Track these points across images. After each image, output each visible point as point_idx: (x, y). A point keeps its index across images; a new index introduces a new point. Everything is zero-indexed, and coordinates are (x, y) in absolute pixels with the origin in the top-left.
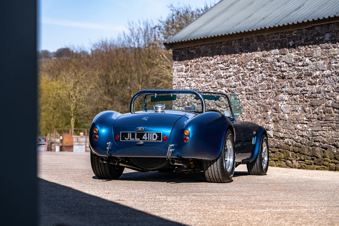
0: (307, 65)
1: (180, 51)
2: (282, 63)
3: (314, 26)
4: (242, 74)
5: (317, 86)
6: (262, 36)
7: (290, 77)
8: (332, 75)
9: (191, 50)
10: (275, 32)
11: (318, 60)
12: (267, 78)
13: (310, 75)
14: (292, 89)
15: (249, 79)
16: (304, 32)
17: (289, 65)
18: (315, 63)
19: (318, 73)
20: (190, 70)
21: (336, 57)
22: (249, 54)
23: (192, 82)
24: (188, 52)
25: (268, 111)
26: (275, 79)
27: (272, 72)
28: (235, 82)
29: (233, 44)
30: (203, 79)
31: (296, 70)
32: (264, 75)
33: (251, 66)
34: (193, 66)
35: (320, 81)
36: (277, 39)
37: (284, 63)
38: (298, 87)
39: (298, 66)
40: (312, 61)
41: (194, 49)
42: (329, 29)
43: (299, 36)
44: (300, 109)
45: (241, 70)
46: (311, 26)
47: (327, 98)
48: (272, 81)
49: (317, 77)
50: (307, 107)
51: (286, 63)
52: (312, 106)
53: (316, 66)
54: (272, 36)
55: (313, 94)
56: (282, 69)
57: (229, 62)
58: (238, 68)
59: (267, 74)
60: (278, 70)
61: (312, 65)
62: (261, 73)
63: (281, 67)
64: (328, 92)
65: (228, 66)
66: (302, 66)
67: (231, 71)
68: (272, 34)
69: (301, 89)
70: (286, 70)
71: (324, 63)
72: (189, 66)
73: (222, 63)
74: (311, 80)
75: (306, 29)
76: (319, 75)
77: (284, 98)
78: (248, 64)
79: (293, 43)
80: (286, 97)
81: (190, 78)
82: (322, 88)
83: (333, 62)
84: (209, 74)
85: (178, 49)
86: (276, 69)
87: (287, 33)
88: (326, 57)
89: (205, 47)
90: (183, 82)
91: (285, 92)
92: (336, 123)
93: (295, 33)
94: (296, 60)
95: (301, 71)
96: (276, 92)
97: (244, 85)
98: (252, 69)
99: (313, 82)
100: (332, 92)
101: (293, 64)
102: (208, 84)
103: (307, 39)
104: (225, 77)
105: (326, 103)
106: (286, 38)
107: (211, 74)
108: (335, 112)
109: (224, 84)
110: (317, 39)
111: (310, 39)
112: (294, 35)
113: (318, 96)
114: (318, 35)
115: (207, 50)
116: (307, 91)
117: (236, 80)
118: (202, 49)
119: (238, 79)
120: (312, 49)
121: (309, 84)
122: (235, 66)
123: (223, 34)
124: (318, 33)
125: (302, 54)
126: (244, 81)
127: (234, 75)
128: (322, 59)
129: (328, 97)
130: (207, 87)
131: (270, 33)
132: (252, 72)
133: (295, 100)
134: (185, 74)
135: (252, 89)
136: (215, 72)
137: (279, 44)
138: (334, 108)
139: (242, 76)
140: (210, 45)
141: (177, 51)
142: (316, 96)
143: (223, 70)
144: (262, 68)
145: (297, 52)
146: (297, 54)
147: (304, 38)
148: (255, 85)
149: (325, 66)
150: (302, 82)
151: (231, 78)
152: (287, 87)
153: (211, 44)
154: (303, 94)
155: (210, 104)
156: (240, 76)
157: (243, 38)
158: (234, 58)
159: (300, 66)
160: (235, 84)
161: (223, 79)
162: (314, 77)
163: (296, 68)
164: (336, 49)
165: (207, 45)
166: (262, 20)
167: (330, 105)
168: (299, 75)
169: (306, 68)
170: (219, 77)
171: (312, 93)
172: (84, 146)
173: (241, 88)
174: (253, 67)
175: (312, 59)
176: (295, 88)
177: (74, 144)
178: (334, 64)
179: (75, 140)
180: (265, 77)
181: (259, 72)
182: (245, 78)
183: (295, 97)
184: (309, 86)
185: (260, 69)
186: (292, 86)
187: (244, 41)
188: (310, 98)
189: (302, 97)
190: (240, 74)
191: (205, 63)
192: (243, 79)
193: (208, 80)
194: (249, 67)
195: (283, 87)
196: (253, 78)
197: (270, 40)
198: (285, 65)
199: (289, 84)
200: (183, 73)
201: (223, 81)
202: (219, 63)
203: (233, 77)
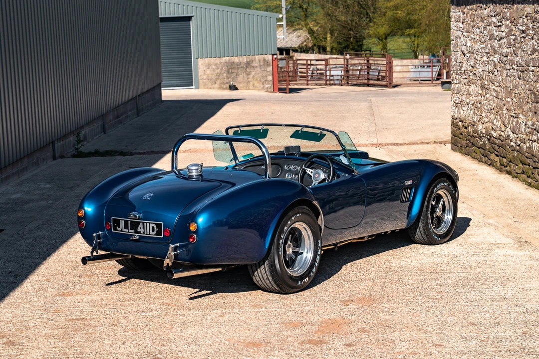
4: (514, 37)
15: (521, 47)
20: (466, 21)
23: (467, 39)
28: (507, 48)
30: (478, 38)
32: (535, 43)
33: (522, 25)
34: (469, 15)
45: (512, 30)
57: (501, 16)
58: (510, 27)
62: (533, 39)
65: (500, 22)
67: (503, 29)
78: (520, 21)
84: (482, 31)
90: (460, 38)
97: (516, 54)
98: (523, 32)
104: (498, 38)
107: (485, 32)
109: (496, 49)
117: (508, 46)
119: (510, 45)
122: (507, 22)
126: (515, 49)
127: (506, 38)
130: (481, 51)
132: (523, 35)
135: (523, 64)
136: (488, 28)
139: (513, 40)
143: (496, 26)
144: (533, 32)
148: (526, 57)
151: (503, 41)
155: (484, 78)
158: (506, 10)
160: (506, 52)
161: (496, 41)
170: (492, 37)
173: (512, 60)
174: (524, 28)
180: (536, 47)
182: (517, 45)
185: (531, 32)
190: (512, 37)
191: (479, 12)
192: (515, 45)
193: (483, 40)
194: (521, 28)
196: (524, 46)
200: (461, 25)
201: (496, 43)
202: (492, 16)
203: (505, 40)
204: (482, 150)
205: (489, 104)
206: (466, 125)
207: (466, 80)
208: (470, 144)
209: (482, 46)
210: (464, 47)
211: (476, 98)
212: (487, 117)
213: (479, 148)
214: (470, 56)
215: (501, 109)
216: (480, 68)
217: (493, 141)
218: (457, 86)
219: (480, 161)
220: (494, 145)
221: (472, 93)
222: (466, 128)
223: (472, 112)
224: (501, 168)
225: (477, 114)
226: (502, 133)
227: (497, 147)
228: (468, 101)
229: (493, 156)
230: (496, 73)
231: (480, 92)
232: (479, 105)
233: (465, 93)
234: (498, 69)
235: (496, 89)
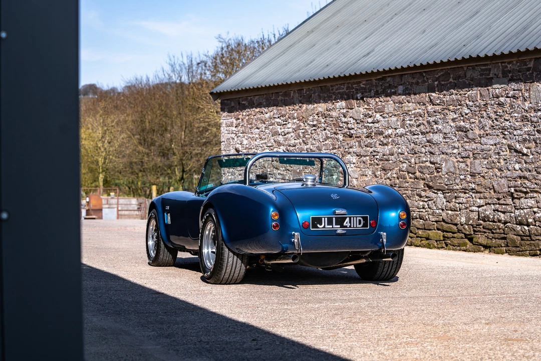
0: (378, 122)
1: (229, 102)
2: (349, 119)
3: (386, 77)
4: (303, 131)
5: (390, 147)
6: (325, 86)
7: (358, 136)
8: (406, 135)
9: (242, 101)
10: (340, 83)
11: (391, 117)
12: (332, 136)
13: (381, 133)
14: (360, 149)
15: (311, 137)
16: (374, 84)
17: (357, 121)
18: (387, 119)
19: (390, 131)
20: (241, 125)
21: (410, 113)
22: (311, 107)
23: (243, 139)
24: (239, 103)
25: (333, 175)
26: (341, 137)
27: (337, 129)
28: (295, 139)
29: (292, 95)
30: (257, 136)
31: (365, 127)
32: (328, 132)
33: (313, 121)
34: (245, 120)
35: (393, 141)
36: (343, 90)
37: (351, 119)
38: (368, 147)
39: (368, 122)
40: (384, 118)
41: (246, 100)
42: (402, 81)
43: (368, 88)
44: (370, 173)
45: (301, 126)
46: (381, 77)
47: (401, 161)
48: (338, 139)
49: (390, 136)
50: (378, 171)
51: (354, 119)
52: (384, 170)
53: (389, 123)
54: (337, 87)
55: (384, 157)
56: (349, 126)
57: (287, 117)
58: (297, 124)
59: (331, 131)
60: (344, 127)
61: (383, 122)
62: (325, 130)
63: (348, 124)
64: (401, 154)
65: (286, 121)
66: (372, 123)
67: (289, 127)
68: (337, 85)
69: (371, 150)
70: (353, 127)
71: (397, 120)
72: (240, 120)
73: (278, 117)
74: (382, 139)
75: (376, 80)
76: (392, 134)
77: (351, 160)
78: (310, 119)
79: (362, 96)
80: (354, 159)
81: (241, 135)
82: (395, 150)
83: (408, 119)
84: (264, 130)
85: (228, 100)
86: (341, 125)
87: (354, 83)
88: (399, 113)
89: (259, 98)
90: (233, 139)
91: (352, 153)
92: (411, 191)
93: (363, 84)
94: (365, 116)
95: (371, 129)
96: (343, 153)
97: (305, 143)
98: (314, 126)
99: (385, 142)
100: (406, 154)
101: (362, 120)
102: (263, 142)
103: (377, 91)
104: (283, 134)
105: (400, 167)
106: (354, 90)
107: (266, 131)
108: (411, 178)
109: (281, 142)
110: (389, 91)
111: (381, 92)
112: (362, 86)
113: (390, 159)
114: (390, 87)
115: (261, 101)
116: (378, 152)
117: (296, 138)
118: (256, 99)
119: (298, 137)
120: (383, 104)
121: (380, 144)
122: (295, 121)
123: (280, 84)
124: (390, 85)
125: (372, 109)
126: (304, 139)
127: (293, 132)
128: (395, 115)
129: (402, 159)
130: (261, 146)
131: (335, 84)
132: (314, 128)
133: (364, 162)
134: (236, 129)
136: (271, 127)
137: (345, 96)
138: (409, 173)
139: (302, 133)
140: (265, 96)
141: (226, 101)
142: (389, 158)
143: (280, 125)
144: (326, 125)
145: (366, 106)
146: (366, 108)
147: (374, 90)
148: (318, 144)
149: (399, 123)
150: (372, 141)
151: (289, 136)
152: (355, 147)
153: (266, 94)
154: (374, 156)
155: (266, 166)
156: (301, 134)
157: (303, 88)
158: (293, 112)
159: (370, 123)
160: (295, 142)
161: (281, 136)
162: (386, 136)
163: (366, 125)
164: (410, 104)
165: (261, 95)
166: (325, 67)
167: (404, 169)
168: (369, 134)
169: (376, 125)
170: (276, 134)
171: (384, 155)
172: (116, 209)
173: (302, 148)
174: (315, 123)
175: (384, 116)
176: (364, 149)
177: (104, 206)
178: (408, 122)
179: (104, 202)
180: (329, 135)
181: (323, 129)
182: (307, 136)
183: (365, 159)
184: (380, 146)
185: (323, 125)
186: (360, 146)
187: (305, 92)
188: (382, 160)
189: (372, 160)
190: (301, 131)
191: (259, 116)
192: (304, 137)
193: (263, 137)
194: (311, 123)
195: (351, 147)
196: (315, 136)
197: (334, 91)
198: (352, 121)
199: (357, 143)
200: (233, 129)
201: (280, 138)
202: (275, 118)
203: (292, 134)
210: (239, 146)
235: (282, 173)
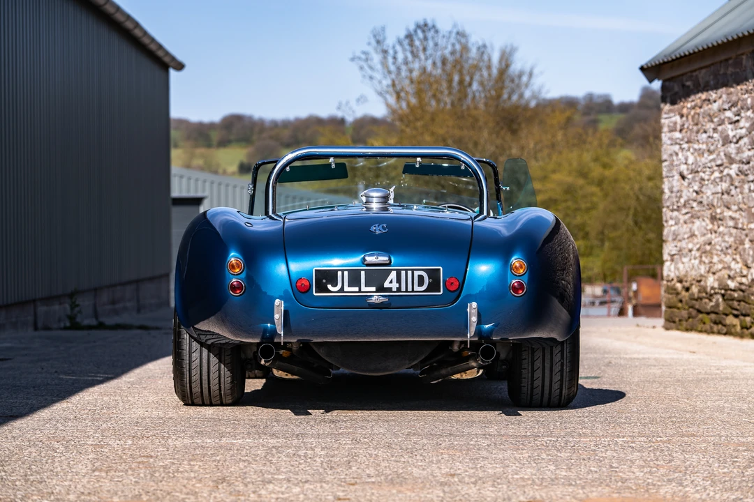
1: (671, 84)
9: (686, 81)
20: (685, 126)
23: (689, 154)
24: (683, 85)
28: (749, 150)
29: (744, 62)
30: (704, 147)
34: (690, 117)
41: (690, 78)
57: (739, 106)
65: (739, 115)
67: (742, 125)
72: (685, 118)
73: (729, 108)
81: (686, 146)
84: (711, 135)
85: (669, 80)
89: (705, 73)
90: (677, 154)
104: (735, 140)
107: (715, 135)
109: (733, 156)
115: (708, 78)
117: (750, 147)
118: (702, 76)
122: (749, 113)
127: (747, 136)
130: (710, 165)
134: (680, 136)
136: (720, 128)
140: (712, 68)
141: (667, 83)
143: (731, 123)
151: (742, 142)
153: (713, 64)
155: (715, 204)
158: (746, 96)
160: (748, 156)
161: (732, 144)
165: (707, 67)
170: (726, 141)
191: (706, 108)
193: (712, 148)
200: (677, 135)
201: (732, 149)
202: (725, 110)
203: (746, 140)
204: (713, 316)
205: (724, 241)
206: (687, 285)
207: (687, 217)
208: (694, 312)
209: (711, 157)
210: (683, 168)
211: (703, 239)
212: (721, 261)
213: (708, 313)
214: (694, 178)
215: (742, 243)
216: (708, 192)
217: (730, 295)
218: (673, 228)
219: (711, 332)
220: (731, 302)
221: (696, 233)
222: (687, 289)
223: (697, 262)
224: (743, 333)
225: (704, 263)
226: (744, 280)
227: (735, 304)
228: (690, 246)
229: (730, 320)
230: (733, 192)
231: (710, 226)
232: (708, 248)
233: (686, 236)
234: (737, 184)
235: (734, 215)
